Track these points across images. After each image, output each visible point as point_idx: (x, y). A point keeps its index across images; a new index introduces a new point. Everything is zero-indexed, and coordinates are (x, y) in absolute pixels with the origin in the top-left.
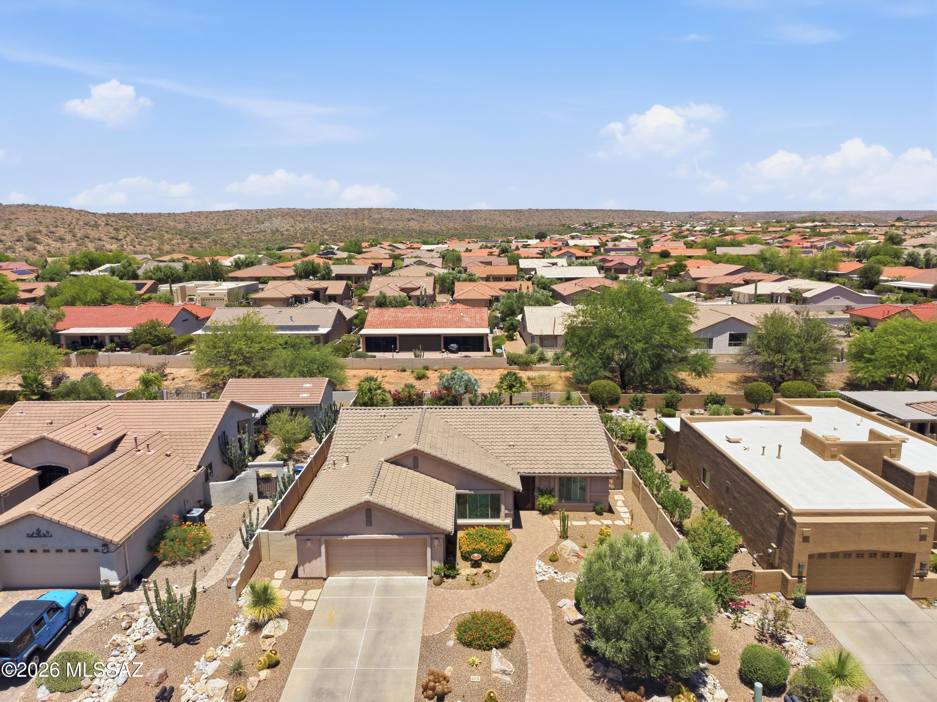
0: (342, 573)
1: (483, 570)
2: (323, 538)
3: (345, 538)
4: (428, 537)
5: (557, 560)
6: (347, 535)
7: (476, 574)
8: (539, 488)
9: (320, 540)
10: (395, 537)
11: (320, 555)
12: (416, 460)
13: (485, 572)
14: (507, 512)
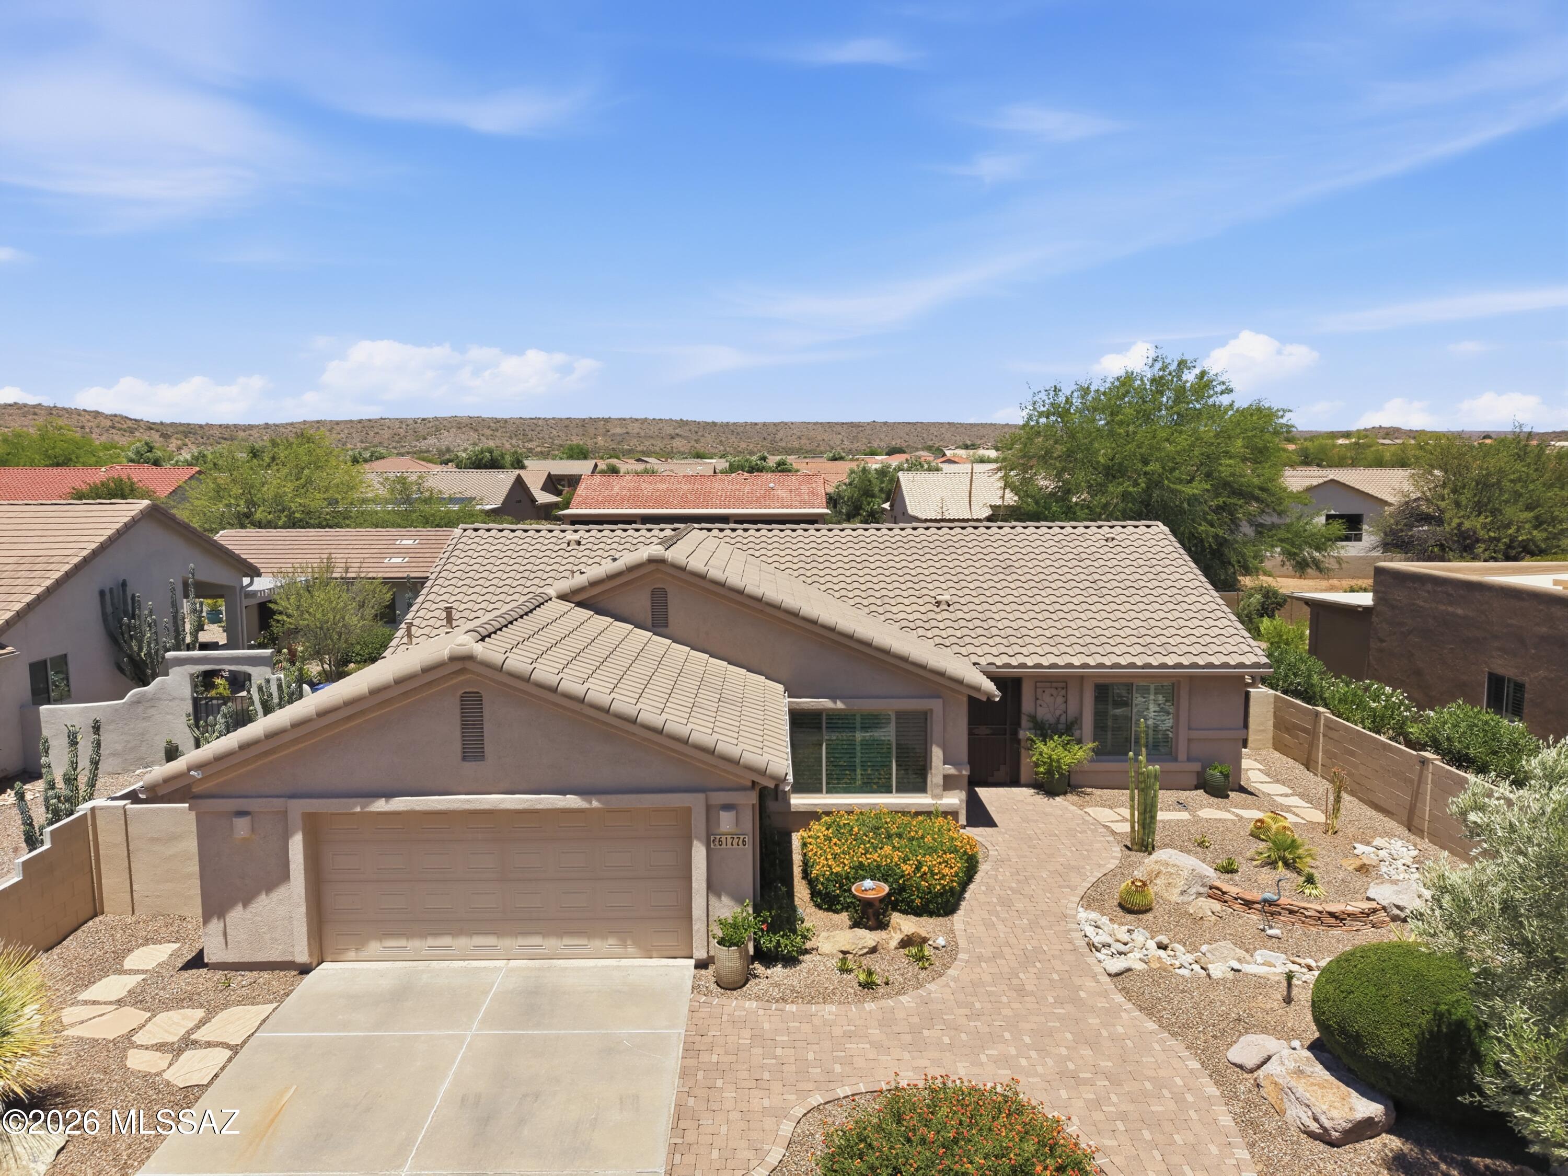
0: (374, 947)
1: (897, 937)
2: (298, 808)
3: (381, 805)
4: (696, 802)
5: (1148, 910)
6: (389, 795)
7: (873, 950)
8: (1033, 718)
9: (285, 813)
10: (572, 801)
11: (285, 876)
12: (659, 599)
13: (906, 943)
14: (950, 770)
